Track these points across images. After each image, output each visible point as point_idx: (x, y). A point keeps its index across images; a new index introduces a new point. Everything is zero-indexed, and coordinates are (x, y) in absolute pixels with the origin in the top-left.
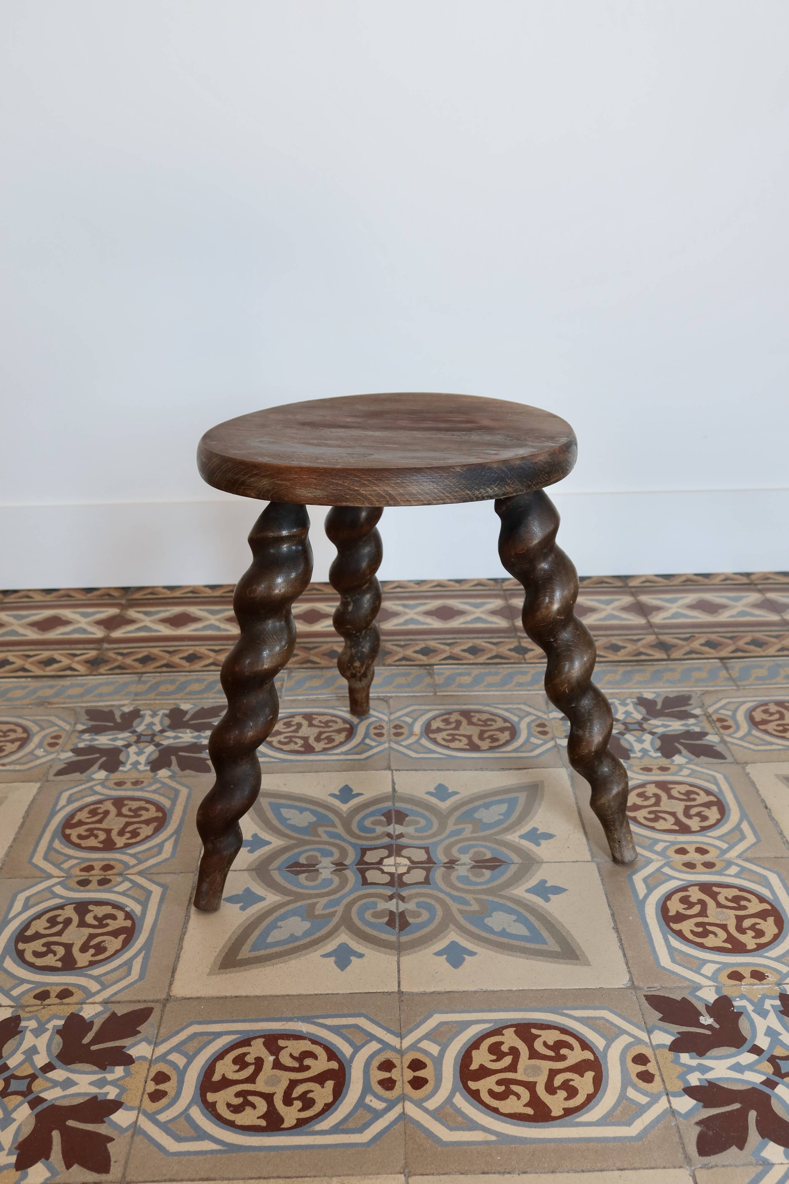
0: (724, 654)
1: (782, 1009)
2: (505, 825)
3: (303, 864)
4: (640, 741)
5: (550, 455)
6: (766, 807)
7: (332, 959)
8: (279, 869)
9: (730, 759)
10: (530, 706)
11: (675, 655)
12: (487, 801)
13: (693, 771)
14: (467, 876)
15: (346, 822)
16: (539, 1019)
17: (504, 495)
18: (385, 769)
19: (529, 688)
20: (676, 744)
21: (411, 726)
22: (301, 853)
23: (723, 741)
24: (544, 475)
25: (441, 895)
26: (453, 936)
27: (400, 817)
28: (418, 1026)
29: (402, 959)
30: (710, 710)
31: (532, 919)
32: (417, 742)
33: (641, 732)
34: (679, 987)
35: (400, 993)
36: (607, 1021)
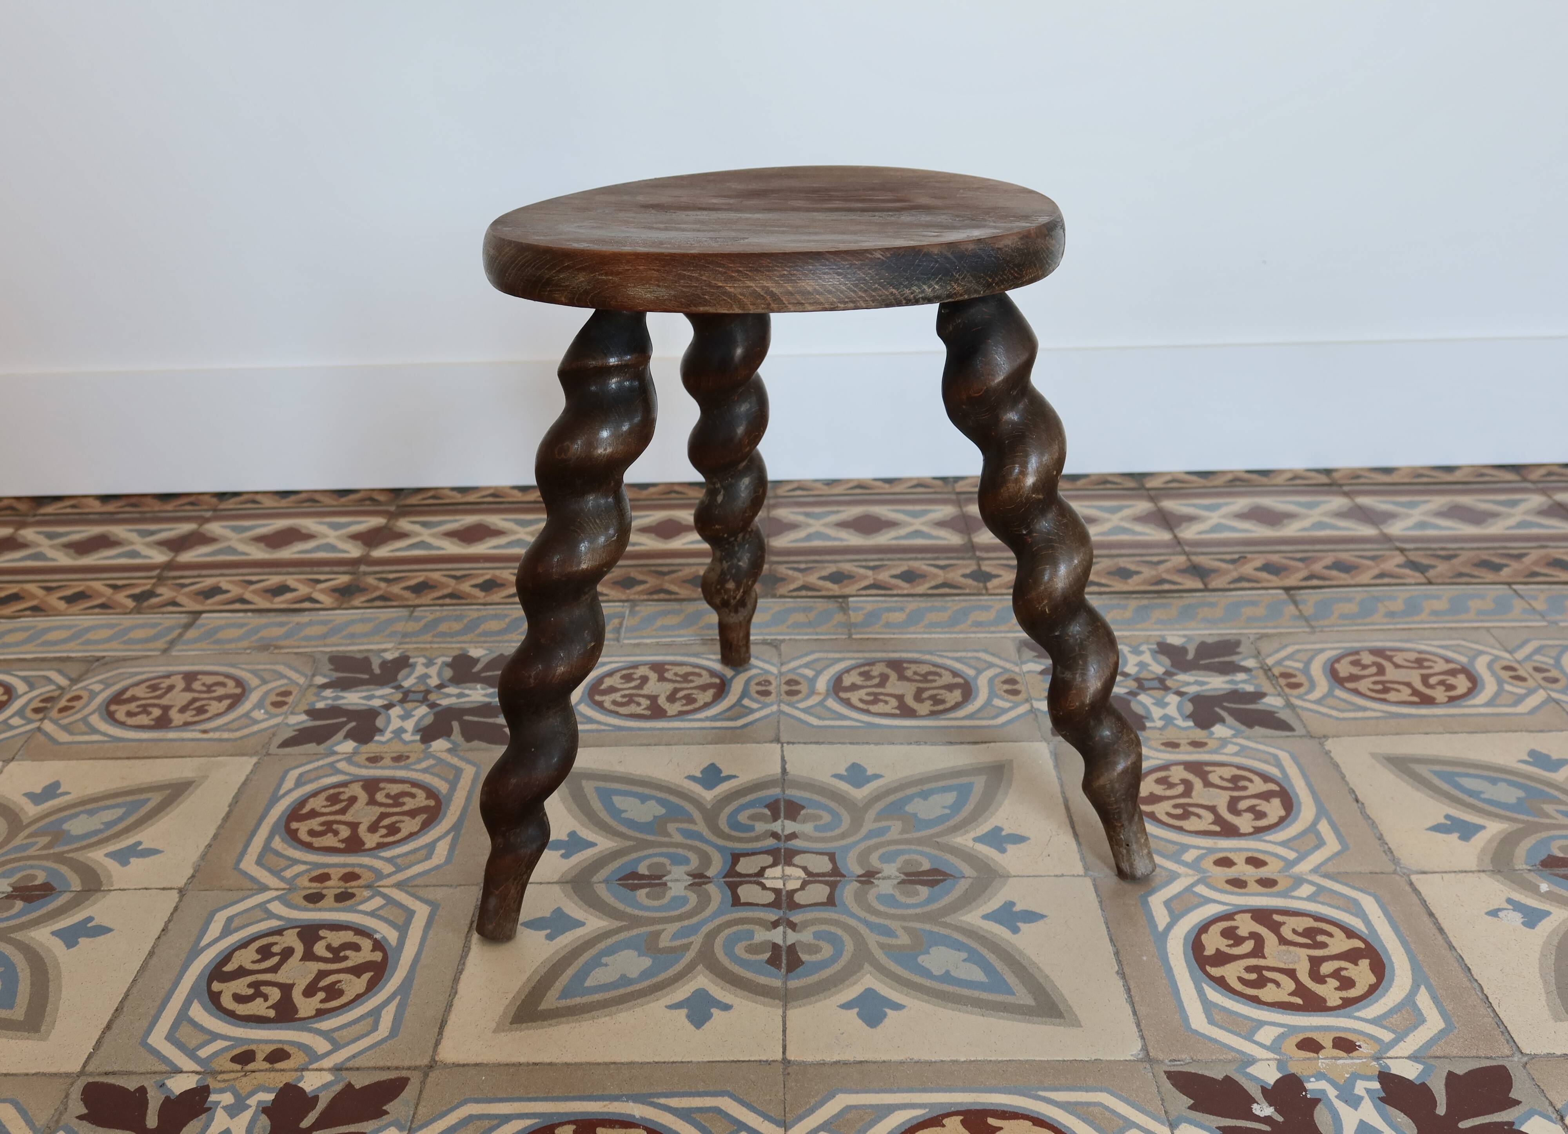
0: (1291, 581)
1: (1383, 1094)
2: (951, 823)
3: (643, 875)
4: (1161, 704)
5: (1021, 239)
6: (1357, 801)
7: (684, 1012)
8: (606, 881)
9: (1300, 730)
10: (993, 655)
11: (1216, 582)
12: (926, 787)
13: (1243, 748)
14: (893, 896)
15: (711, 816)
16: (1001, 1104)
17: (949, 296)
18: (771, 742)
19: (993, 629)
20: (1217, 710)
21: (812, 681)
22: (639, 860)
23: (1289, 705)
24: (1012, 268)
25: (852, 922)
26: (869, 981)
27: (793, 810)
28: (812, 1111)
29: (790, 1013)
30: (1270, 661)
31: (992, 958)
32: (821, 703)
33: (1162, 692)
34: (1220, 1060)
35: (785, 1061)
36: (1107, 1108)
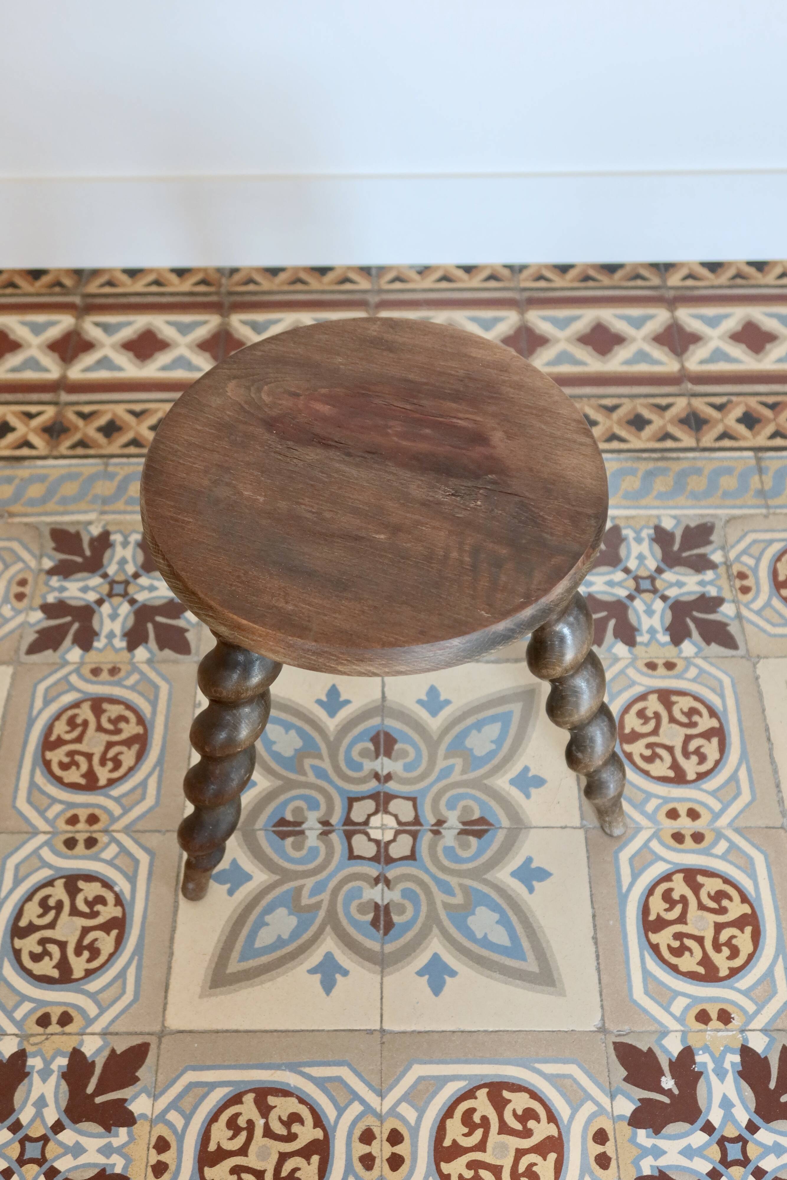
0: (761, 440)
1: (741, 1069)
2: (496, 761)
3: (289, 822)
4: (651, 611)
6: (769, 739)
7: (318, 977)
8: (265, 827)
9: (742, 649)
11: (706, 440)
12: (480, 716)
13: (701, 672)
14: (454, 849)
15: (333, 750)
16: (511, 1077)
20: (687, 619)
22: (285, 803)
23: (739, 616)
25: (426, 878)
26: (435, 944)
27: (389, 744)
28: (397, 1081)
29: (385, 979)
30: (732, 555)
31: (515, 921)
33: (652, 596)
34: (647, 1032)
35: (382, 1031)
36: (575, 1080)
